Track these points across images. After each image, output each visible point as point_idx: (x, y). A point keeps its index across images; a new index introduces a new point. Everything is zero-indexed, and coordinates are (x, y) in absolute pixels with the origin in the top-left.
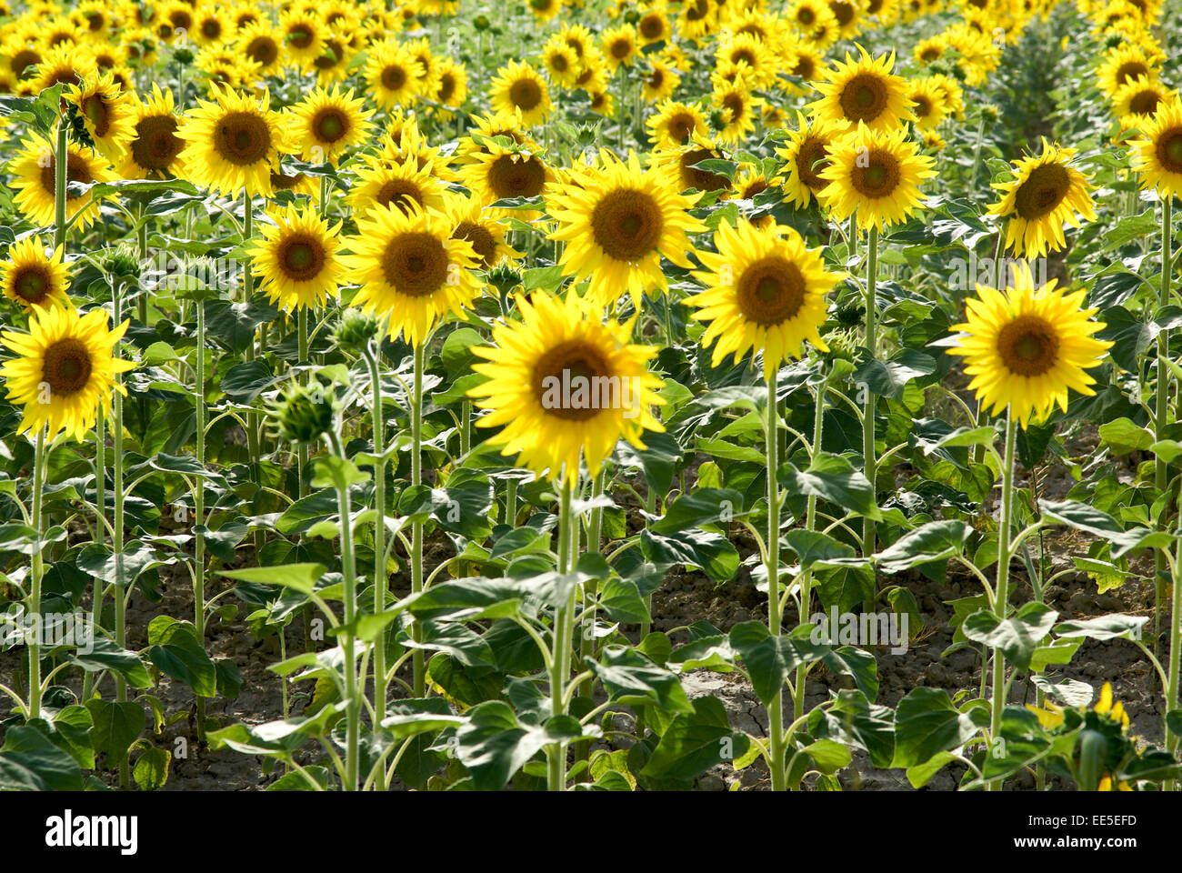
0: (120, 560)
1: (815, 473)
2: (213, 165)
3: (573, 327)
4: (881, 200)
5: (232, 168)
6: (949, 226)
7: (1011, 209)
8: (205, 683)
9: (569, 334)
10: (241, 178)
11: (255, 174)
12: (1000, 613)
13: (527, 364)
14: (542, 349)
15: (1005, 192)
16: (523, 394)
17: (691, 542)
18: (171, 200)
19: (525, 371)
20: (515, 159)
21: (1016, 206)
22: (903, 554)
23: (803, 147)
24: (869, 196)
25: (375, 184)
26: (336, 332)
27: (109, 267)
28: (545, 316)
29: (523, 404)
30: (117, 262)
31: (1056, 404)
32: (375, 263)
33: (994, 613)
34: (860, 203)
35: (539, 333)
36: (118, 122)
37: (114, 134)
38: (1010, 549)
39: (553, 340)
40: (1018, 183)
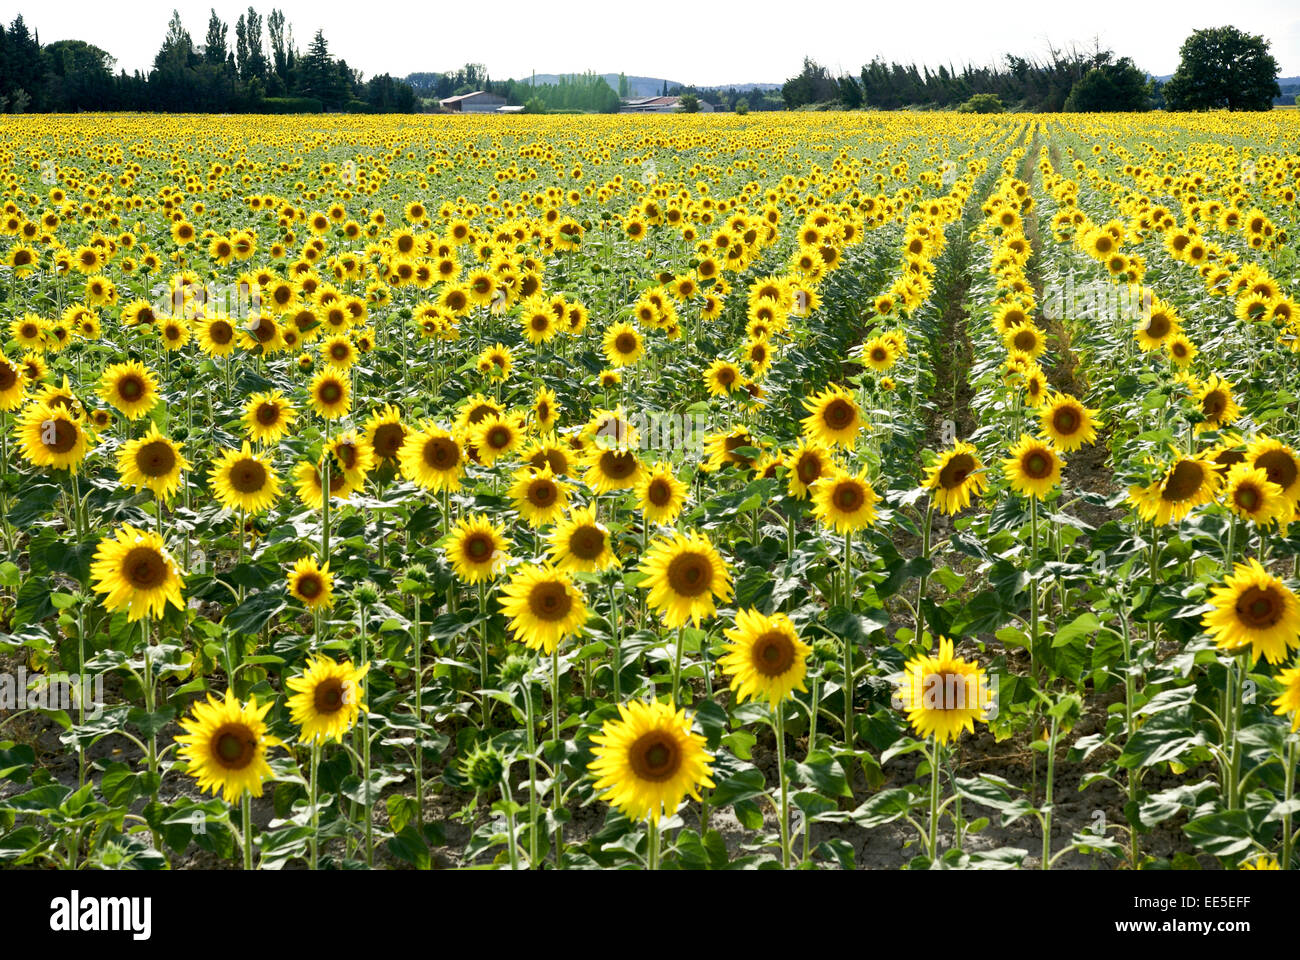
0: (368, 786)
1: (809, 765)
2: (423, 471)
3: (655, 721)
4: (852, 514)
5: (435, 472)
6: (898, 496)
7: (937, 484)
8: (423, 860)
9: (652, 727)
10: (440, 479)
11: (450, 476)
12: (932, 857)
13: (626, 747)
14: (635, 737)
15: (932, 473)
16: (623, 765)
17: (734, 770)
18: (398, 491)
19: (625, 751)
20: (616, 454)
21: (940, 481)
22: (869, 813)
23: (801, 460)
24: (844, 511)
25: (526, 483)
26: (503, 671)
27: (357, 598)
28: (637, 718)
29: (623, 773)
30: (362, 594)
31: (965, 728)
32: (524, 601)
33: (929, 857)
34: (839, 515)
35: (633, 727)
36: (360, 458)
37: (358, 465)
38: (938, 812)
39: (642, 731)
40: (941, 468)
